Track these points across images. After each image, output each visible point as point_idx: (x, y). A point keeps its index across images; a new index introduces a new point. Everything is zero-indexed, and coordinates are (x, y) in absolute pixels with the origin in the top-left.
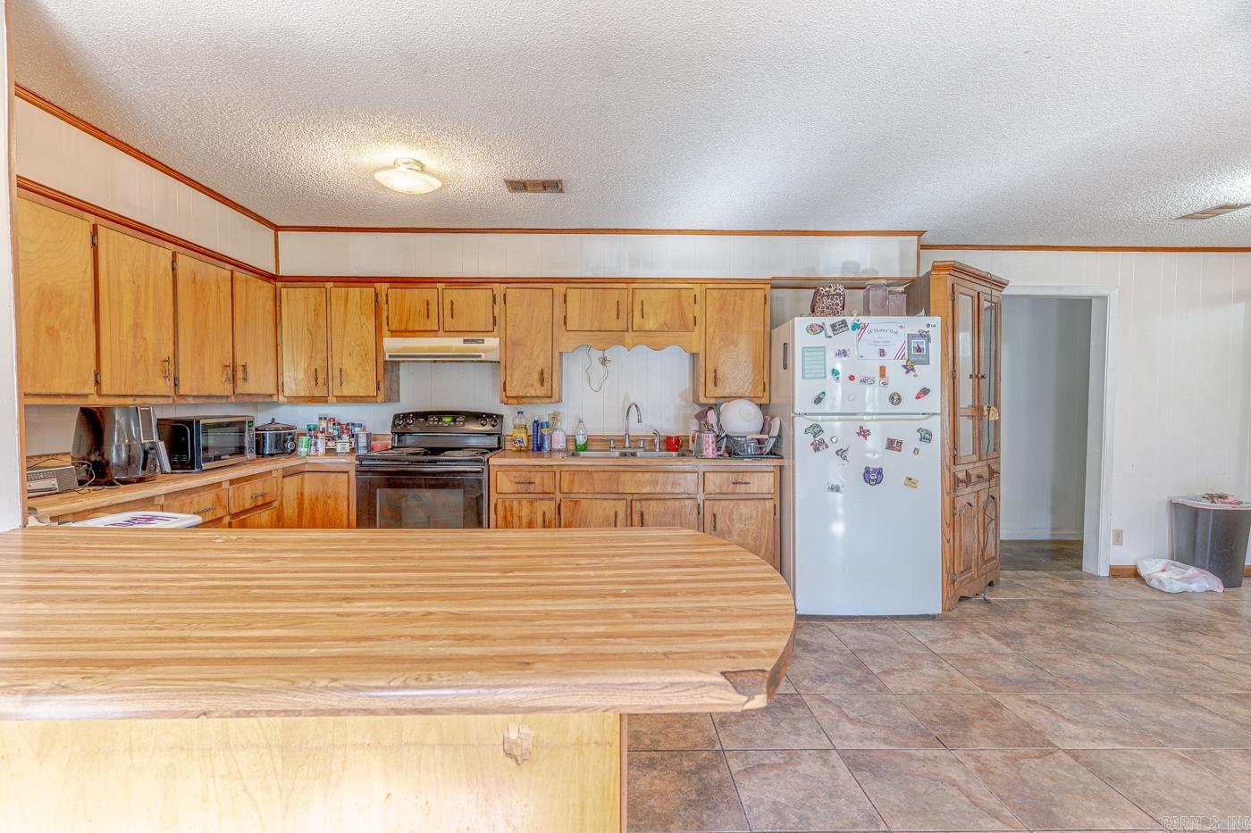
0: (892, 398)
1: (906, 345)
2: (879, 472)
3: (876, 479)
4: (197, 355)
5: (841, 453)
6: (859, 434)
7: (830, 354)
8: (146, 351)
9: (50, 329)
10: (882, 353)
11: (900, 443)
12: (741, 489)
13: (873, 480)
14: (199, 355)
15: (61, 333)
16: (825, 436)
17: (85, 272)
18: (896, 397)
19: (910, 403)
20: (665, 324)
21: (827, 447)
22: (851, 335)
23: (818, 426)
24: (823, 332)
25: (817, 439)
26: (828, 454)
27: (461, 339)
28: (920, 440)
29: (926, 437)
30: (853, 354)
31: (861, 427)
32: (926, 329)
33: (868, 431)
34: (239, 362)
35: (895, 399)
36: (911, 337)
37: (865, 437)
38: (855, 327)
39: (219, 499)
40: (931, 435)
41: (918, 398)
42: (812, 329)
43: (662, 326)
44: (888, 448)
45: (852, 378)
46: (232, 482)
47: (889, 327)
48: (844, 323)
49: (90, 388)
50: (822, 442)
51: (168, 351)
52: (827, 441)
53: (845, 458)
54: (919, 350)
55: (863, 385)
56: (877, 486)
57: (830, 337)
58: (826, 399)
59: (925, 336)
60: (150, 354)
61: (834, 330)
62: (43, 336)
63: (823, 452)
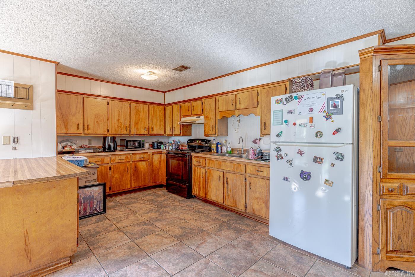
0: (316, 134)
1: (326, 104)
2: (309, 174)
3: (307, 178)
4: (136, 125)
5: (289, 162)
6: (298, 153)
7: (285, 113)
8: (121, 125)
9: (97, 122)
10: (311, 110)
11: (322, 159)
12: (260, 174)
13: (305, 178)
14: (137, 125)
15: (100, 122)
16: (282, 153)
17: (106, 110)
18: (319, 134)
19: (327, 137)
20: (247, 105)
21: (282, 158)
22: (295, 102)
23: (279, 148)
24: (282, 103)
25: (279, 154)
26: (283, 162)
27: (196, 117)
28: (335, 159)
29: (340, 157)
30: (296, 112)
31: (299, 150)
32: (341, 94)
33: (303, 151)
34: (150, 126)
35: (319, 135)
36: (329, 99)
37: (301, 154)
38: (296, 98)
39: (127, 157)
40: (343, 156)
41: (334, 134)
42: (277, 102)
43: (246, 107)
44: (314, 161)
45: (295, 124)
46: (133, 154)
47: (315, 96)
48: (291, 97)
49: (106, 133)
50: (281, 155)
51: (128, 125)
52: (283, 155)
53: (291, 164)
54: (335, 106)
55: (300, 128)
56: (307, 181)
57: (285, 104)
58: (283, 135)
59: (340, 97)
60: (122, 125)
61: (286, 101)
62: (96, 123)
63: (281, 161)
